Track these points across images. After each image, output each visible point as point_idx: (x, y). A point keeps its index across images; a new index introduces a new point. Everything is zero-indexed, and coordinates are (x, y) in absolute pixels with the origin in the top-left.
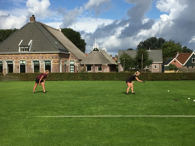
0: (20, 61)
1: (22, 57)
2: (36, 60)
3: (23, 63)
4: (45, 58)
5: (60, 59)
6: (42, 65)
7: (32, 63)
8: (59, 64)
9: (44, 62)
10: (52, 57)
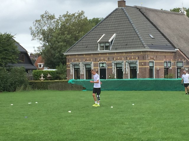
0: (100, 63)
2: (118, 61)
3: (103, 67)
4: (130, 59)
5: (151, 60)
6: (125, 68)
7: (114, 65)
8: (149, 67)
9: (128, 65)
10: (139, 57)
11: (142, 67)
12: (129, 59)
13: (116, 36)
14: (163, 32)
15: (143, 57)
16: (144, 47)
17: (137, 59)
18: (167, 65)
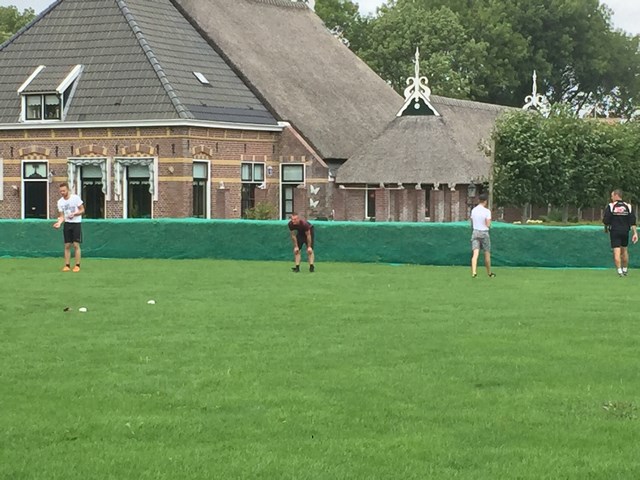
0: (25, 164)
1: (34, 148)
2: (89, 159)
3: (36, 176)
4: (128, 153)
5: (199, 156)
6: (113, 184)
7: (75, 173)
8: (191, 179)
9: (121, 172)
10: (158, 146)
11: (169, 179)
12: (124, 153)
13: (84, 72)
14: (238, 66)
15: (173, 145)
16: (178, 115)
17: (151, 152)
18: (250, 174)
